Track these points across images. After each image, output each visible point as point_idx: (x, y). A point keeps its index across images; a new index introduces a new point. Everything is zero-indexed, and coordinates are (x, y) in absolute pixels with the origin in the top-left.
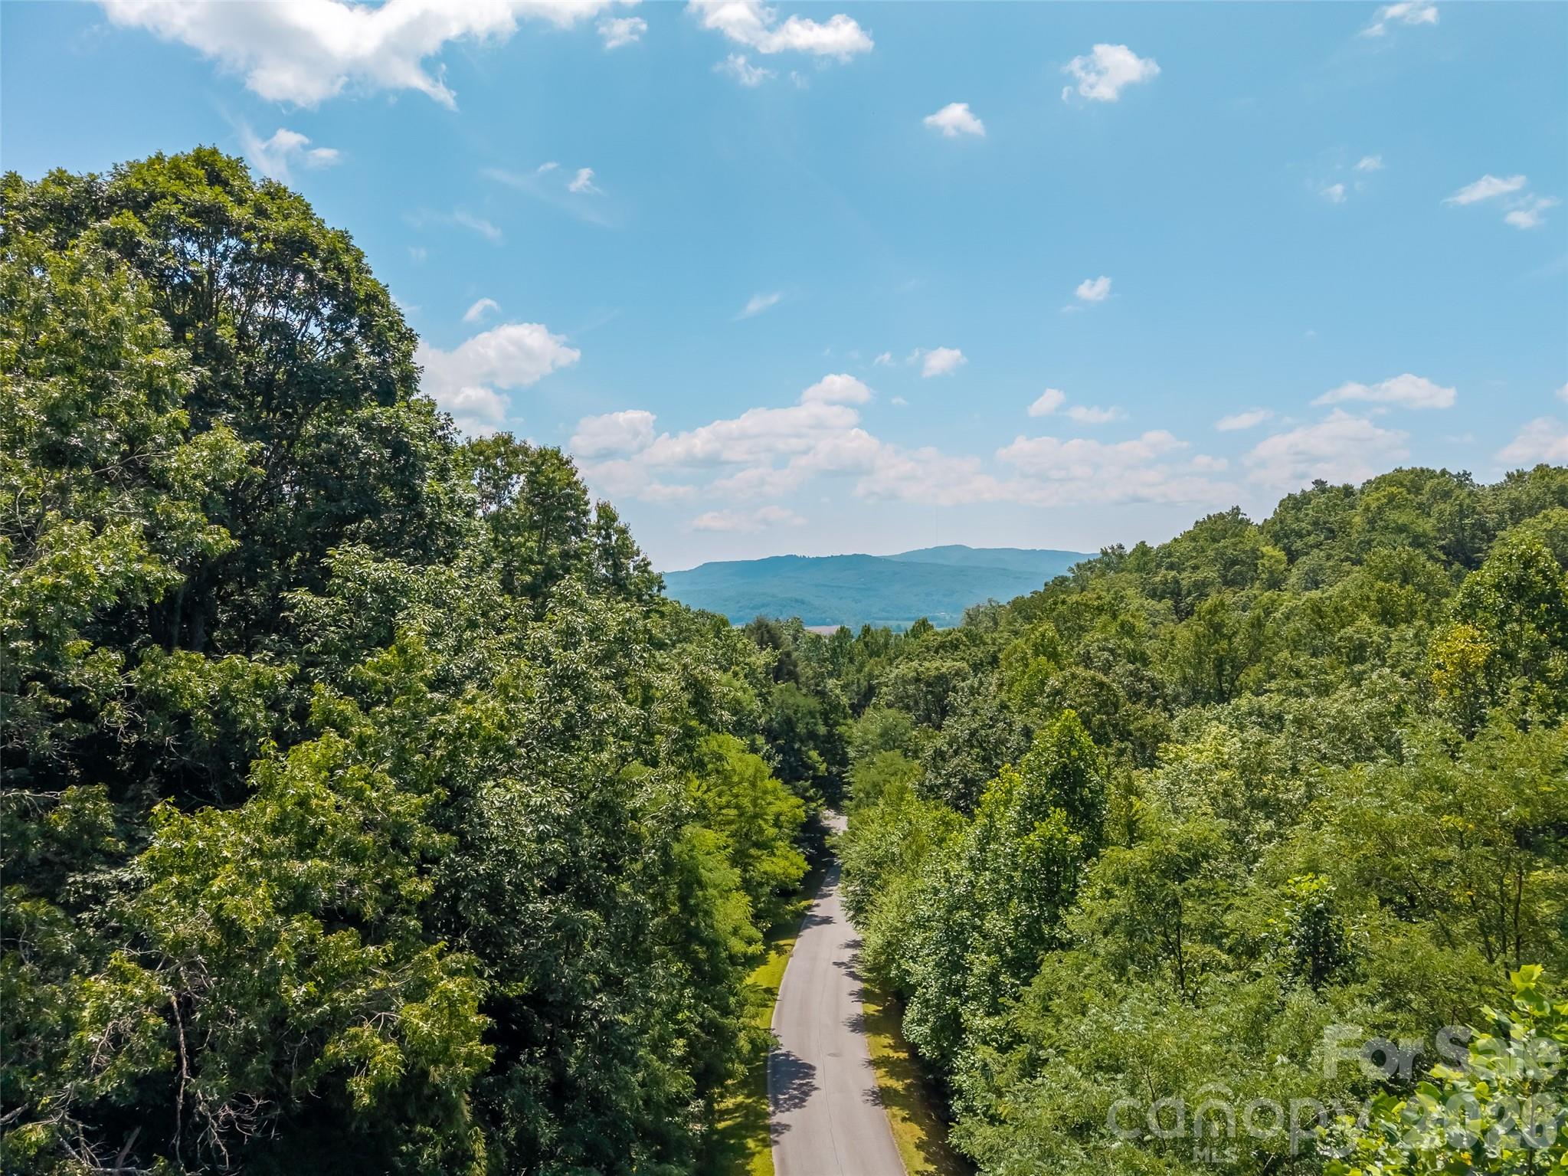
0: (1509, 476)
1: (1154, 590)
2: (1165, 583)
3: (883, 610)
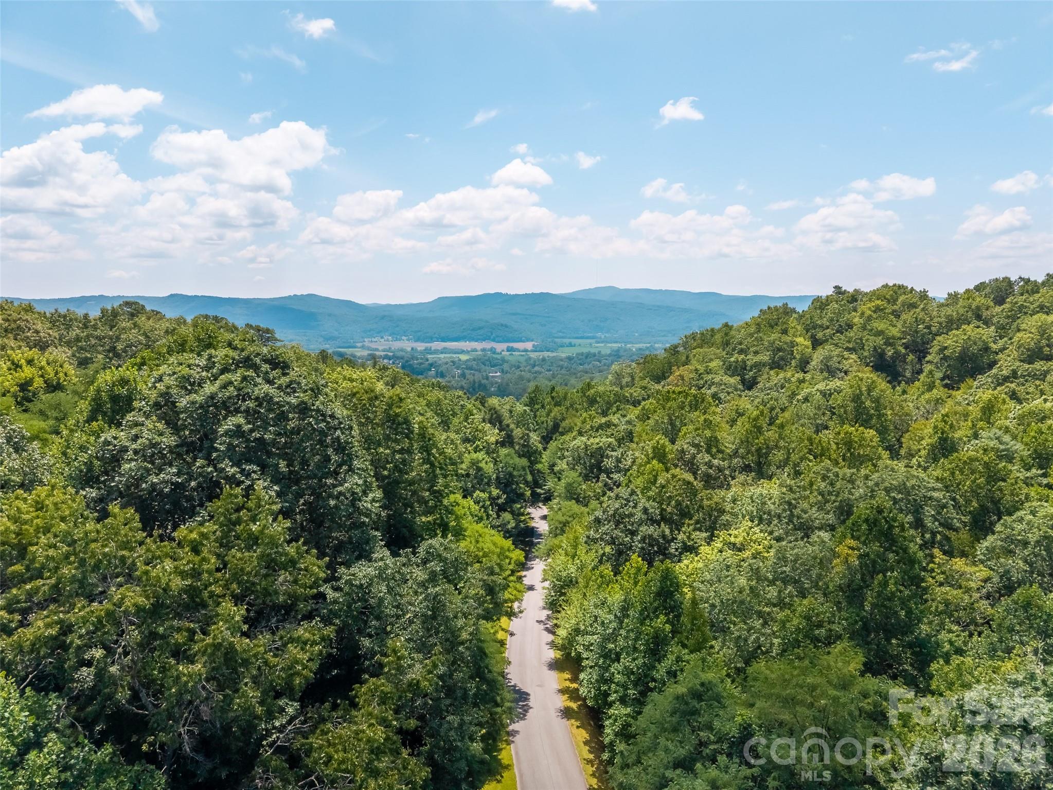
2: (737, 362)
3: (560, 332)
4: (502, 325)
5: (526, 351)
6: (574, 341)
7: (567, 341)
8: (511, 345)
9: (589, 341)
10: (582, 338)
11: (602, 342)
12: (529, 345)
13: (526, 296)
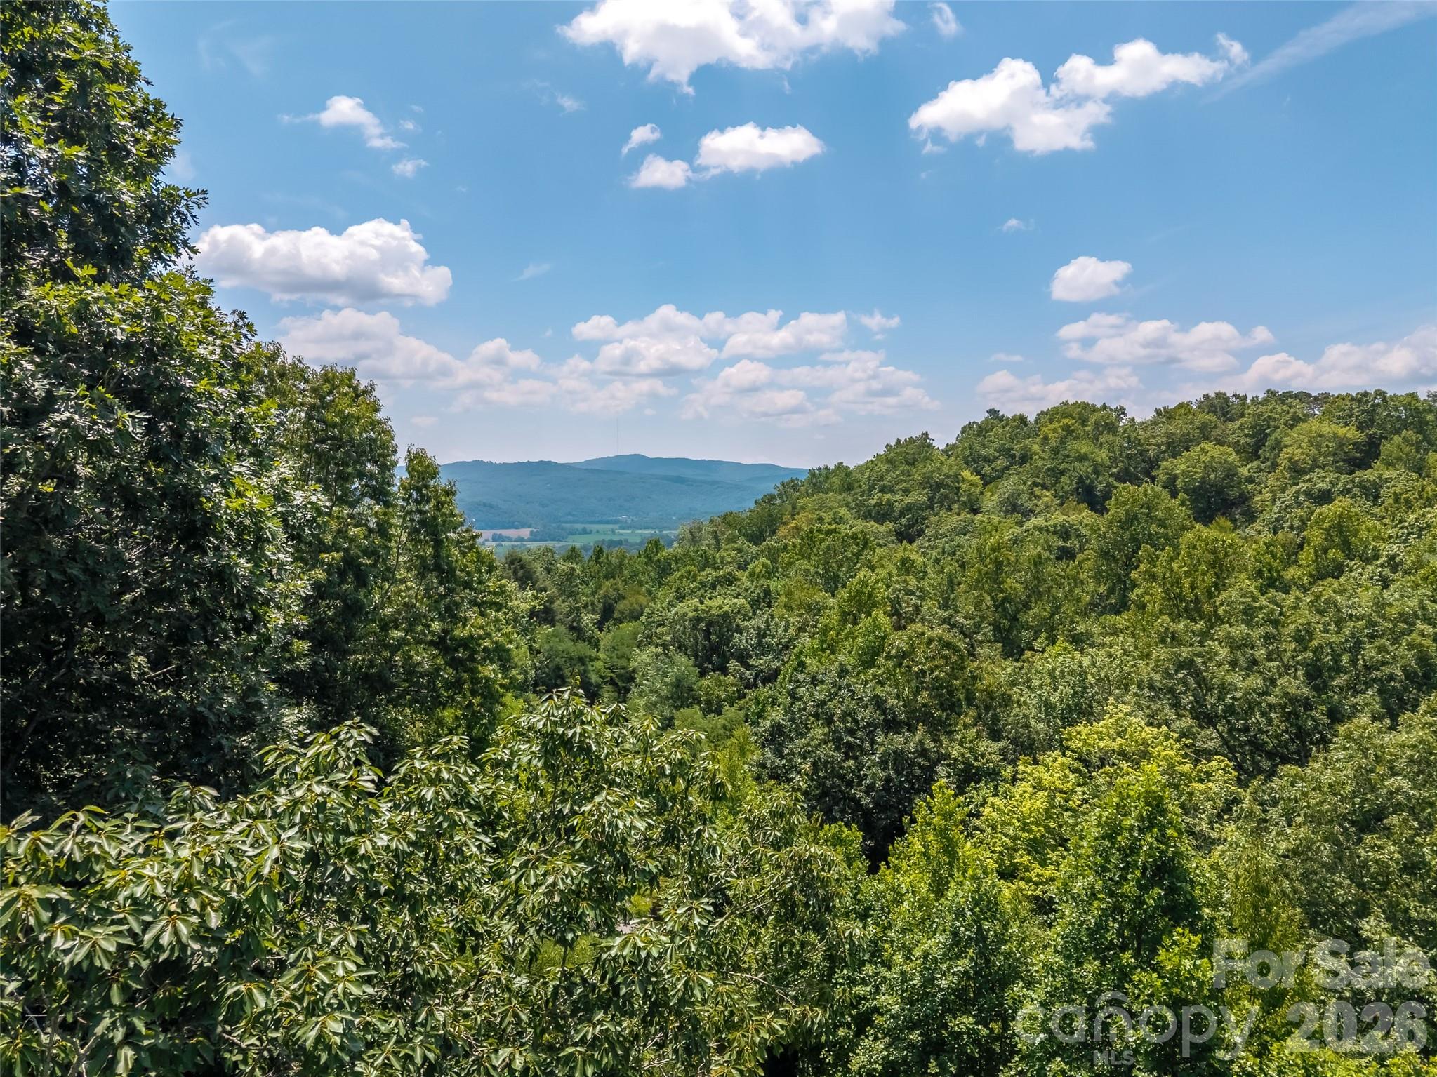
0: (1158, 412)
1: (869, 512)
2: (879, 504)
3: (570, 514)
4: (485, 505)
5: (521, 540)
6: (589, 527)
7: (580, 526)
8: (499, 532)
9: (611, 526)
10: (599, 522)
11: (629, 528)
12: (525, 532)
13: (519, 465)
